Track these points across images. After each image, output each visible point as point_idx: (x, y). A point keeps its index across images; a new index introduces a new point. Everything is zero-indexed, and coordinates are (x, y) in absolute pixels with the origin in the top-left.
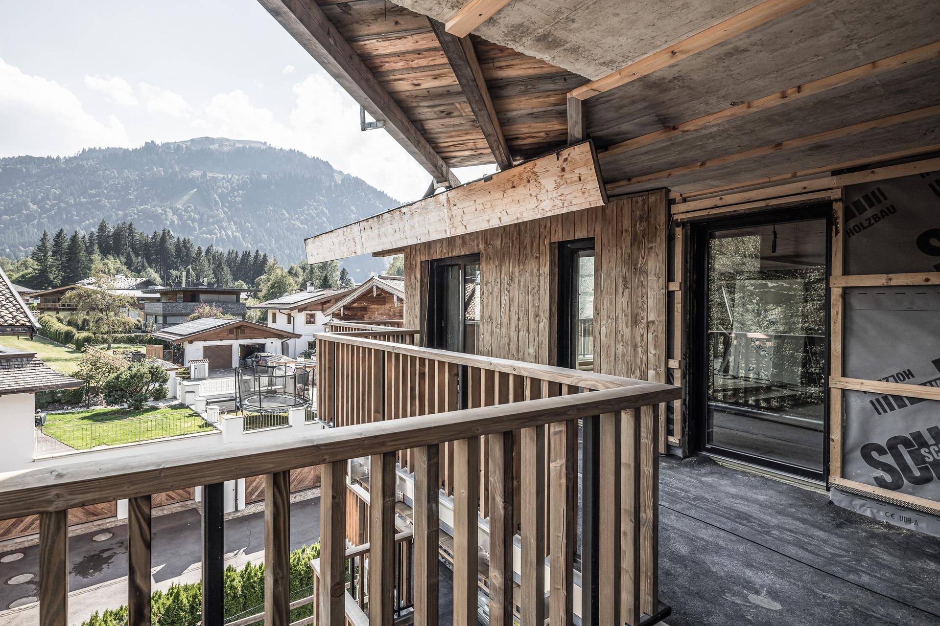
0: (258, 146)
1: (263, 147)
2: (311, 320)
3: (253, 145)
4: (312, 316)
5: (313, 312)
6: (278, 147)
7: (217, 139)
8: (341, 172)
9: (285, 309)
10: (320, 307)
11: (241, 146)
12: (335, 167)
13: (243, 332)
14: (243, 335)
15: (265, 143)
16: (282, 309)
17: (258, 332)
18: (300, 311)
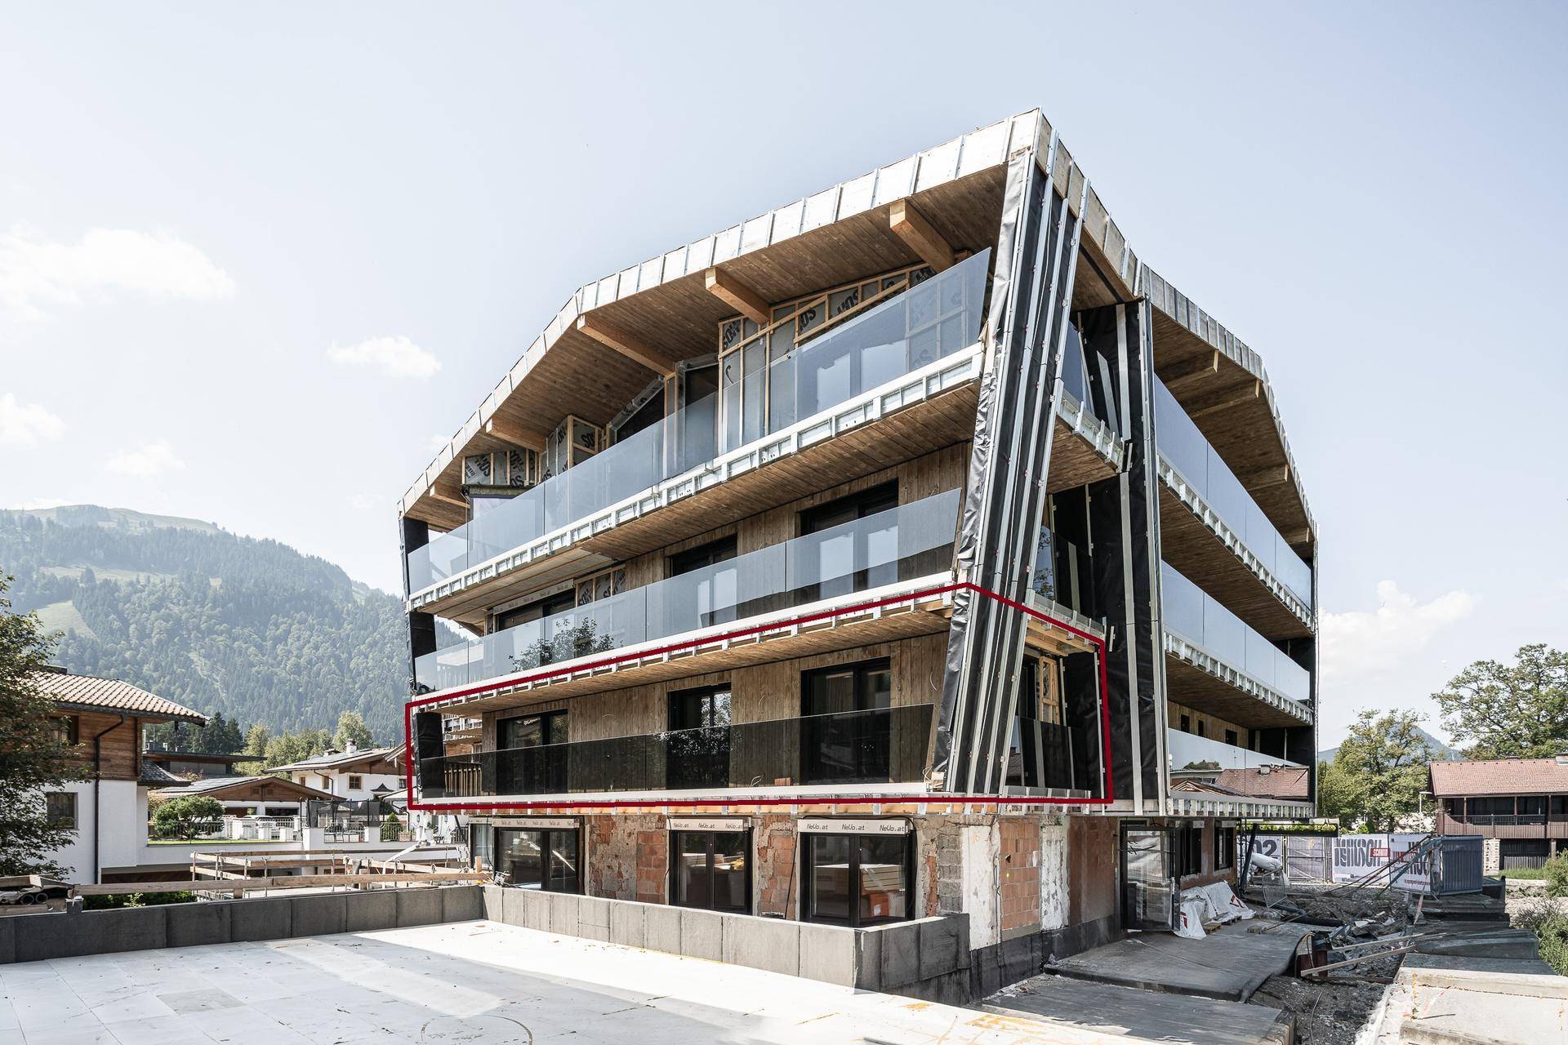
0: (199, 529)
1: (210, 532)
2: (355, 784)
3: (190, 527)
4: (358, 779)
5: (358, 774)
6: (241, 534)
7: (117, 511)
8: (363, 586)
9: (322, 768)
10: (368, 769)
11: (164, 526)
12: (353, 576)
13: (271, 792)
14: (271, 796)
15: (215, 525)
16: (318, 769)
17: (290, 793)
18: (341, 772)
